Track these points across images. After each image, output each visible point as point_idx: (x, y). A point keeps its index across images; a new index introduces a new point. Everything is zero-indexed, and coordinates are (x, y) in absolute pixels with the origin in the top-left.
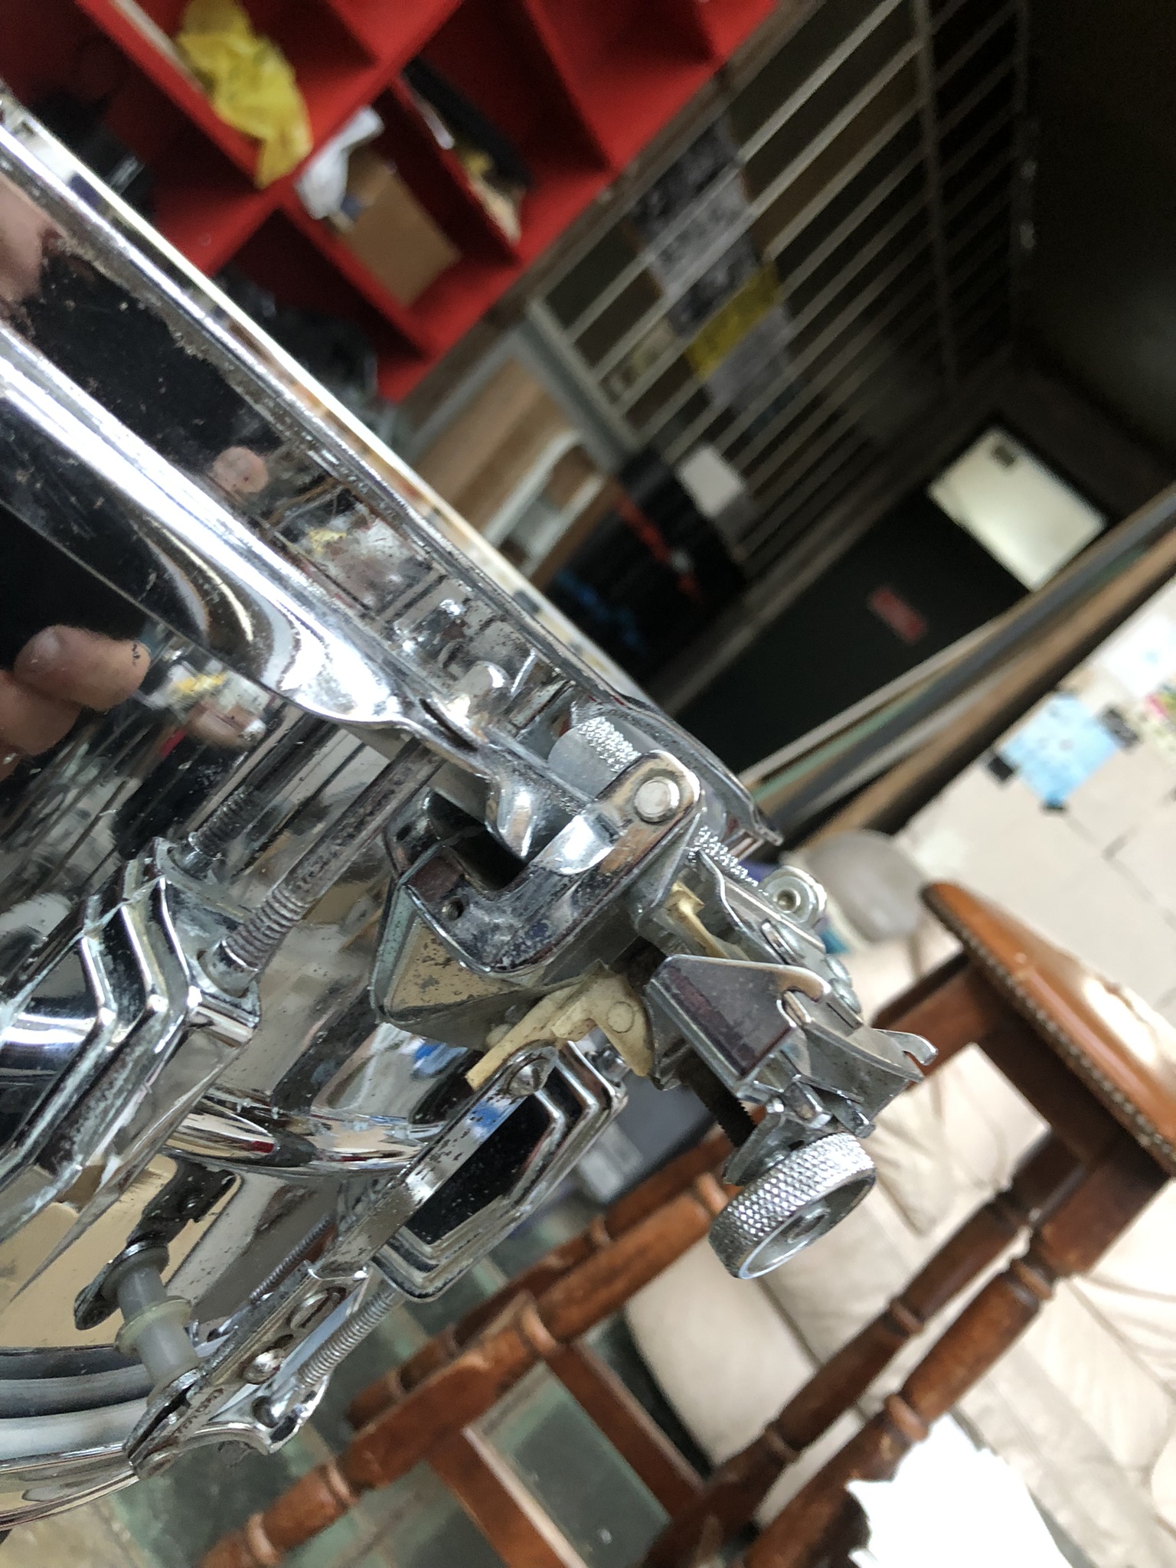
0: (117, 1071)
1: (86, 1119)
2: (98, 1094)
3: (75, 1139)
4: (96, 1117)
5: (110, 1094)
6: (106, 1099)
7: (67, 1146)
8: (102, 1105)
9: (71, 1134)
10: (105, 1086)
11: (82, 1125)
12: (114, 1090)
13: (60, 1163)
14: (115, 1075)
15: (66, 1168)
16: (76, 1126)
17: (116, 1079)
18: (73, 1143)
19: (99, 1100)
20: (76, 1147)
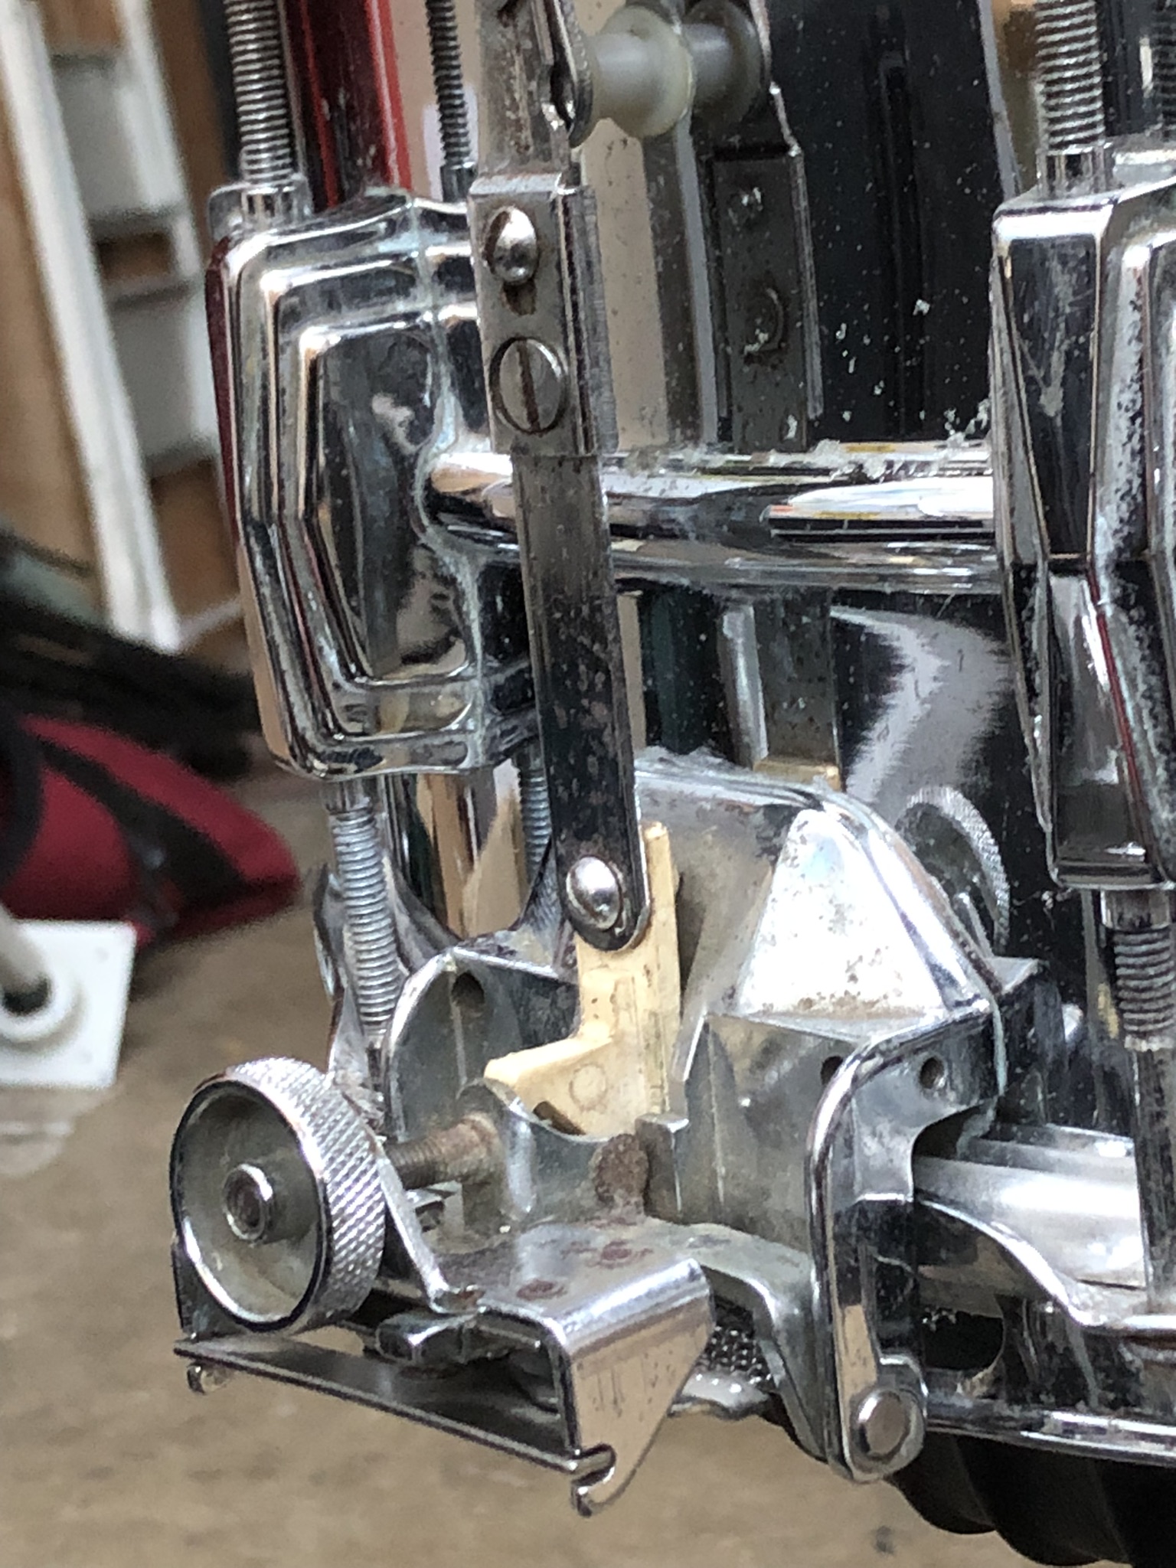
0: (1162, 735)
1: (1143, 659)
2: (1158, 695)
3: (1133, 628)
4: (1135, 669)
5: (1146, 705)
6: (1143, 696)
7: (1134, 613)
8: (1142, 687)
9: (1143, 629)
10: (1158, 709)
11: (1141, 648)
12: (1145, 713)
13: (1124, 589)
14: (1160, 729)
15: (1113, 587)
16: (1146, 643)
17: (1155, 726)
18: (1131, 621)
19: (1150, 688)
20: (1124, 619)
